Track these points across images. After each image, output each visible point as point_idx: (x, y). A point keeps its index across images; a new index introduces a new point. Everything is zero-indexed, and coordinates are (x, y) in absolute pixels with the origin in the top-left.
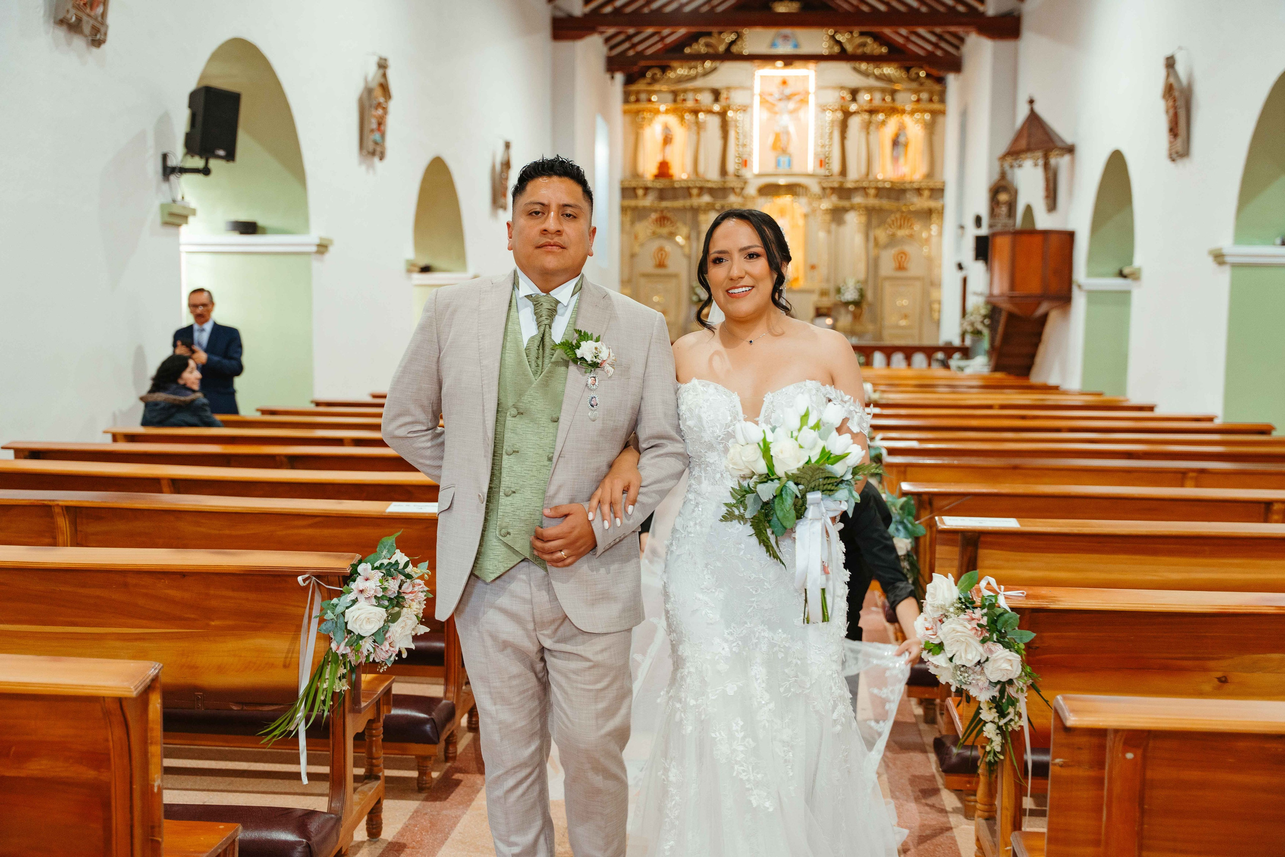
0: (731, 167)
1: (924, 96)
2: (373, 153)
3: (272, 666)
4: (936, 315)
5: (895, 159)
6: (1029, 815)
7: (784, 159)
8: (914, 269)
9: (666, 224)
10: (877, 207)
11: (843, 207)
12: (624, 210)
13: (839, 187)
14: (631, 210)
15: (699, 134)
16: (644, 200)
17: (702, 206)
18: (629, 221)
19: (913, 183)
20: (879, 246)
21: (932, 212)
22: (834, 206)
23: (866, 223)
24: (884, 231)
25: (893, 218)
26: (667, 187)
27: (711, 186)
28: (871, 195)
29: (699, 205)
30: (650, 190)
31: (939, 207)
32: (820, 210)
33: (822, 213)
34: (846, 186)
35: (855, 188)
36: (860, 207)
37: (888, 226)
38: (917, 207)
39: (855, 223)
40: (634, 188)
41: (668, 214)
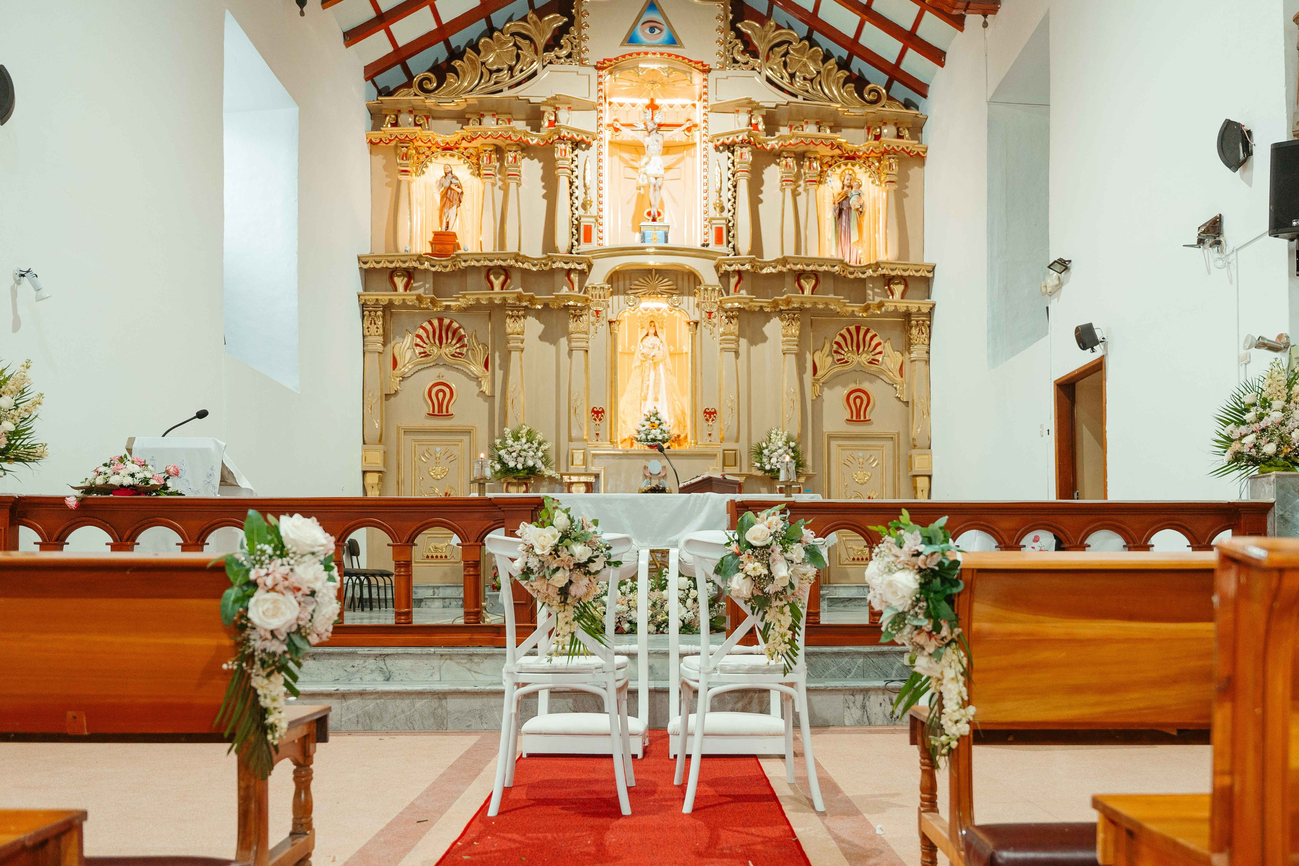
1: (887, 130)
5: (844, 233)
7: (654, 230)
8: (882, 420)
9: (449, 340)
10: (821, 306)
11: (761, 307)
12: (370, 312)
13: (752, 270)
14: (384, 311)
15: (505, 189)
16: (406, 293)
17: (509, 304)
18: (381, 331)
19: (880, 266)
20: (822, 381)
21: (910, 321)
22: (745, 303)
23: (800, 336)
24: (830, 354)
25: (844, 332)
26: (448, 270)
27: (526, 266)
28: (808, 286)
29: (504, 299)
30: (416, 277)
31: (925, 310)
32: (722, 313)
33: (724, 317)
34: (764, 271)
35: (781, 272)
36: (790, 307)
37: (835, 346)
38: (886, 311)
39: (781, 338)
40: (389, 271)
41: (451, 322)
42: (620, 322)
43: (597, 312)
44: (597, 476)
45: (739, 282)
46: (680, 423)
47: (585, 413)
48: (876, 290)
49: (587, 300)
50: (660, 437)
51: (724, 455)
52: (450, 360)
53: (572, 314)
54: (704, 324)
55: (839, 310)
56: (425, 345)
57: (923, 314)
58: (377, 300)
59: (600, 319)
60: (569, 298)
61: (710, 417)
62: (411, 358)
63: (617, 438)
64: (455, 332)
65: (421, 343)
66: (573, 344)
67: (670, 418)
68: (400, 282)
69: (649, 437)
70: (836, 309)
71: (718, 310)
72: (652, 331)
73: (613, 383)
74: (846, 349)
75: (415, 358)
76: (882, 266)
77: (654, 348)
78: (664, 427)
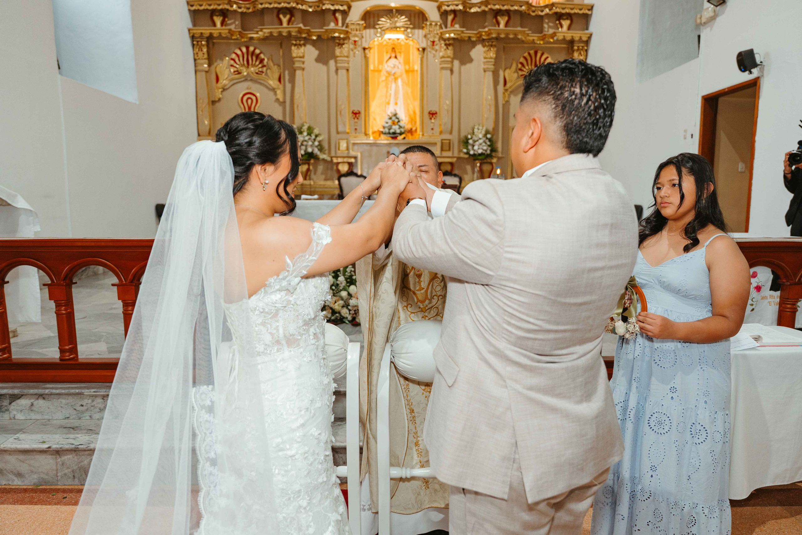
9: (254, 62)
10: (511, 36)
11: (469, 37)
12: (198, 42)
13: (464, 10)
14: (208, 42)
16: (222, 28)
17: (293, 35)
18: (206, 56)
19: (554, 6)
20: (510, 90)
21: (572, 47)
22: (458, 34)
23: (496, 59)
24: (516, 71)
25: (526, 55)
26: (250, 10)
27: (304, 7)
28: (503, 21)
29: (289, 32)
30: (230, 16)
31: (585, 38)
32: (443, 42)
33: (443, 45)
34: (473, 10)
35: (484, 11)
36: (490, 37)
37: (520, 66)
38: (557, 40)
39: (483, 60)
40: (210, 12)
41: (255, 49)
42: (370, 48)
43: (355, 41)
44: (355, 158)
45: (453, 20)
46: (412, 120)
47: (347, 115)
48: (551, 24)
49: (347, 32)
50: (398, 131)
51: (442, 143)
52: (255, 76)
53: (337, 43)
54: (429, 49)
55: (524, 39)
56: (237, 66)
57: (583, 42)
58: (202, 33)
59: (357, 46)
60: (334, 31)
61: (433, 117)
62: (229, 75)
63: (369, 131)
64: (258, 56)
65: (235, 65)
66: (339, 65)
67: (406, 117)
68: (218, 20)
69: (392, 131)
70: (521, 38)
71: (439, 40)
72: (393, 55)
73: (366, 93)
74: (527, 67)
75: (230, 75)
76: (556, 6)
77: (394, 67)
78: (402, 124)
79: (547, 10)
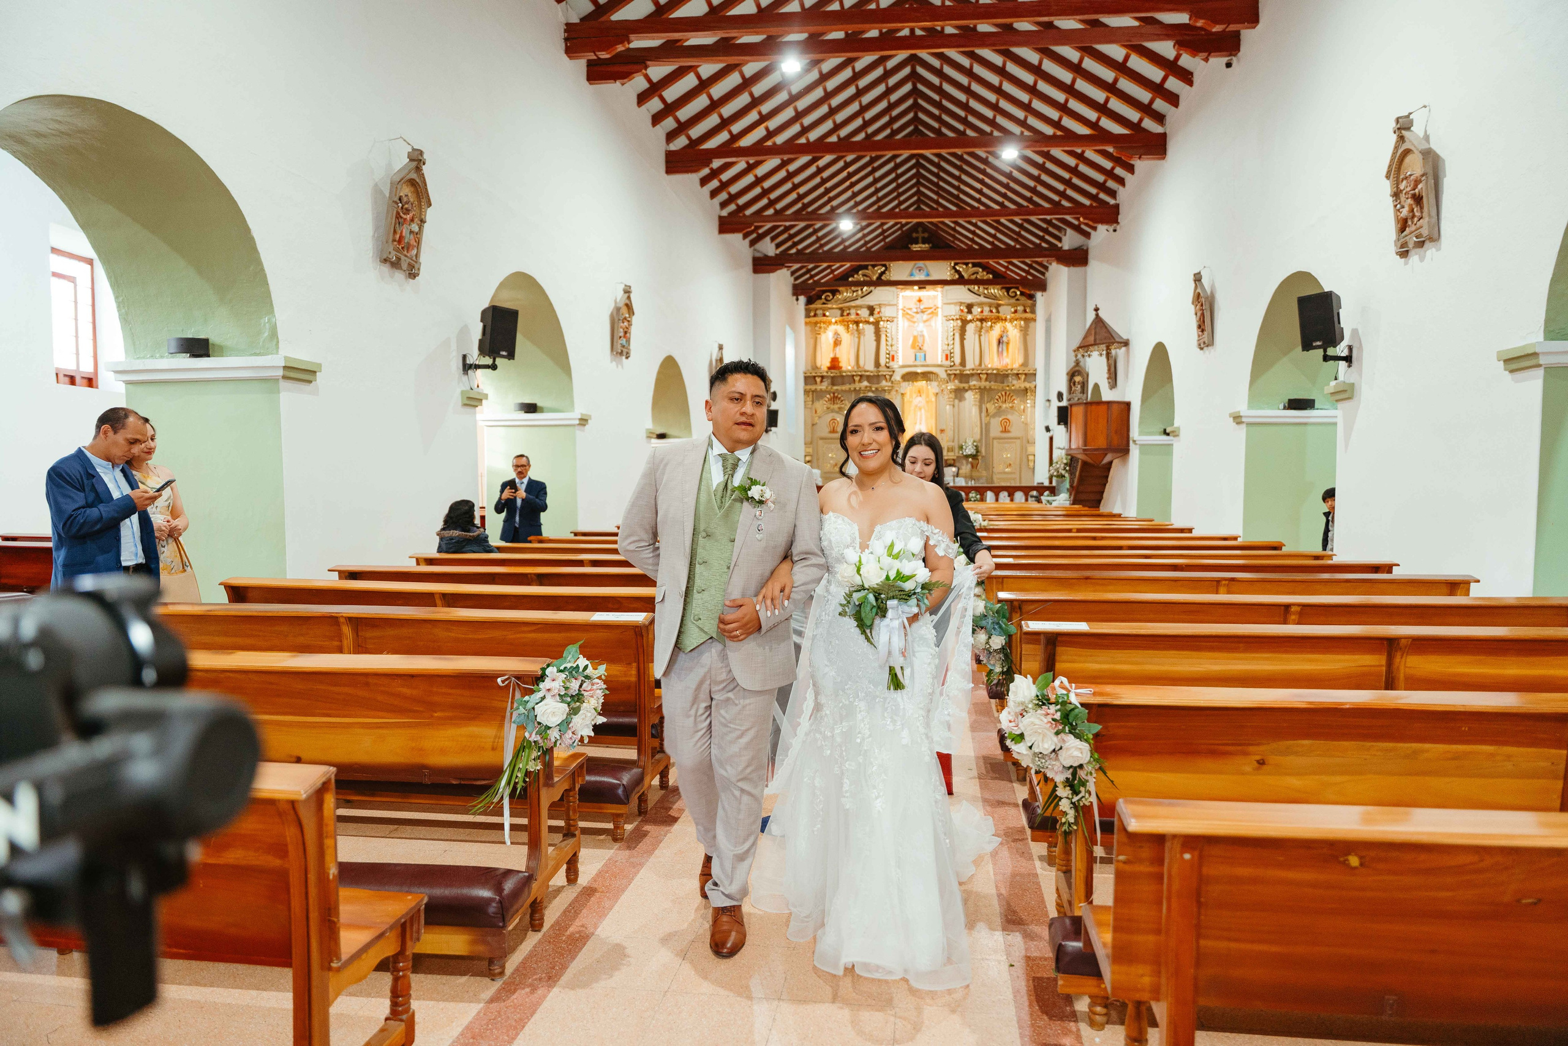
0: (883, 361)
1: (1020, 308)
2: (621, 353)
3: (483, 749)
4: (1031, 464)
5: (1000, 354)
6: (1100, 863)
7: (920, 355)
8: (1015, 431)
9: (837, 402)
10: (988, 387)
11: (964, 387)
12: (807, 393)
13: (961, 373)
14: (812, 392)
15: (859, 338)
16: (820, 385)
18: (811, 401)
20: (989, 415)
21: (1027, 391)
22: (957, 386)
23: (980, 398)
24: (993, 404)
25: (1000, 394)
27: (868, 374)
28: (984, 379)
29: (859, 388)
31: (1033, 386)
33: (948, 391)
34: (966, 373)
35: (972, 373)
36: (976, 388)
37: (995, 402)
38: (1017, 387)
39: (973, 400)
40: (814, 377)
41: (838, 395)
42: (906, 394)
43: (897, 390)
45: (955, 377)
48: (1012, 380)
49: (893, 385)
52: (837, 410)
54: (940, 394)
58: (810, 389)
59: (898, 393)
60: (885, 385)
64: (840, 399)
65: (827, 405)
70: (994, 388)
71: (946, 389)
74: (1000, 403)
75: (824, 410)
77: (919, 402)
79: (1009, 372)
